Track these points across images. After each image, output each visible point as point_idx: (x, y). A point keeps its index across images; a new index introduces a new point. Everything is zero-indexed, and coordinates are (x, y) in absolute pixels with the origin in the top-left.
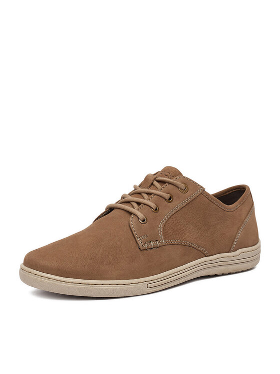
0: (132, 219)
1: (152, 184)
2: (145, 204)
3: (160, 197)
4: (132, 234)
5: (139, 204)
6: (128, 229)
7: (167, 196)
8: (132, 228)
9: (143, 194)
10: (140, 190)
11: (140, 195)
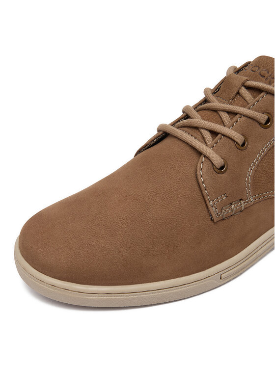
0: (202, 164)
1: (238, 93)
2: (224, 135)
3: (251, 121)
4: (200, 194)
5: (214, 133)
6: (195, 183)
7: (263, 118)
8: (201, 183)
9: (222, 113)
10: (216, 103)
11: (215, 114)
